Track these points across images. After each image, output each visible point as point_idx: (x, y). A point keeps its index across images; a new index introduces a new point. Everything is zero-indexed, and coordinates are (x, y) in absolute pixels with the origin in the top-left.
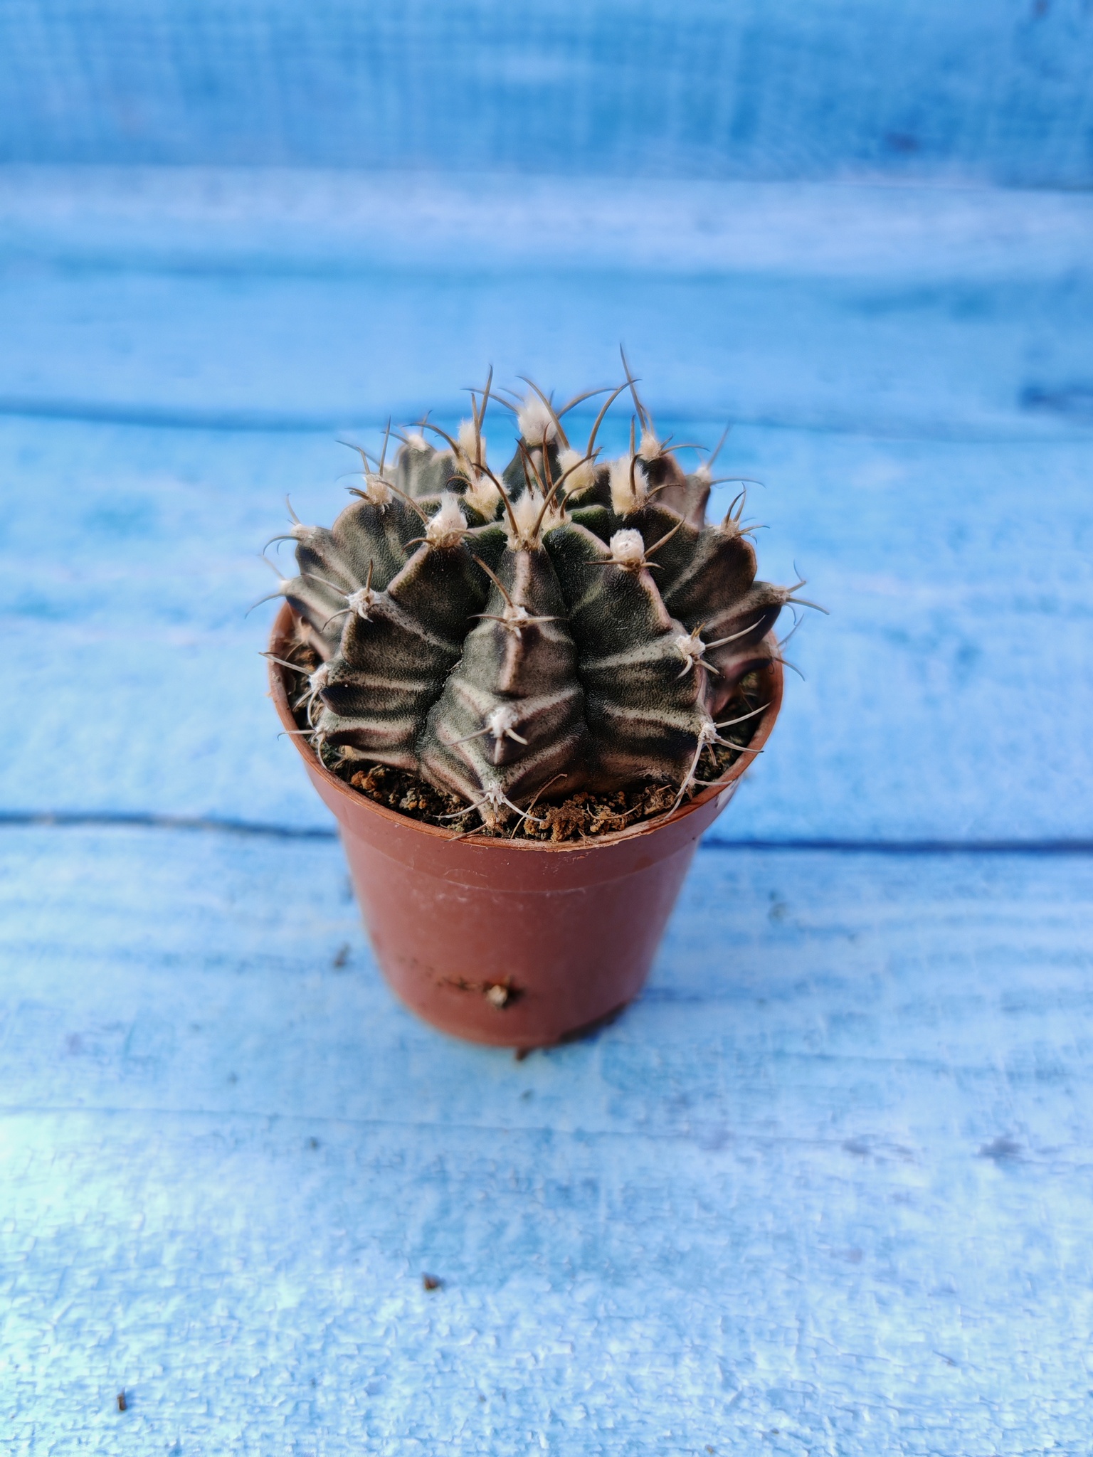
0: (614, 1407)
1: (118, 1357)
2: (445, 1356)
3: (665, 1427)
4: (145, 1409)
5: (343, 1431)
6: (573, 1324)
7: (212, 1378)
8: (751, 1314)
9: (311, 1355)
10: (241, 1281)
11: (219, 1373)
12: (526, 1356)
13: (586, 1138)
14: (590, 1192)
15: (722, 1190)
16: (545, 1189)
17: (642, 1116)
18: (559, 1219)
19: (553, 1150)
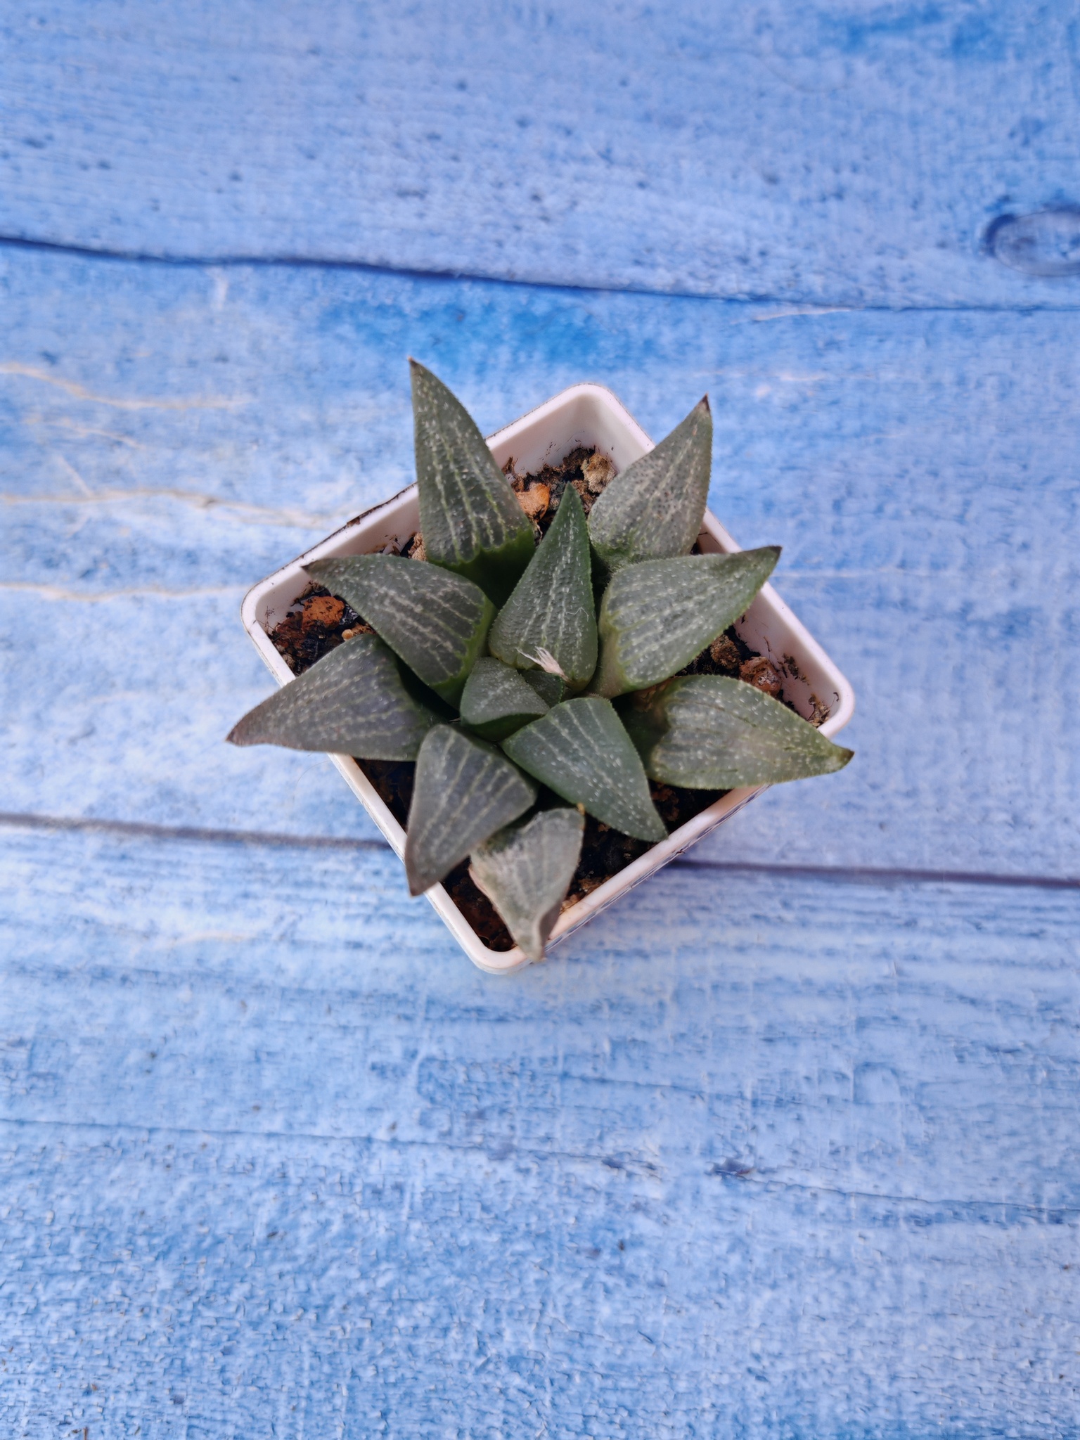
0: (396, 1368)
1: (42, 1322)
2: (279, 1327)
3: (430, 1383)
4: (64, 1362)
5: (205, 1380)
6: (373, 1304)
7: (111, 1340)
8: (508, 1298)
9: (182, 1325)
10: (131, 1268)
11: (116, 1337)
12: (337, 1328)
13: (400, 1147)
14: (397, 1195)
15: (502, 1195)
16: (363, 1192)
17: (445, 1128)
18: (371, 1218)
19: (372, 1157)
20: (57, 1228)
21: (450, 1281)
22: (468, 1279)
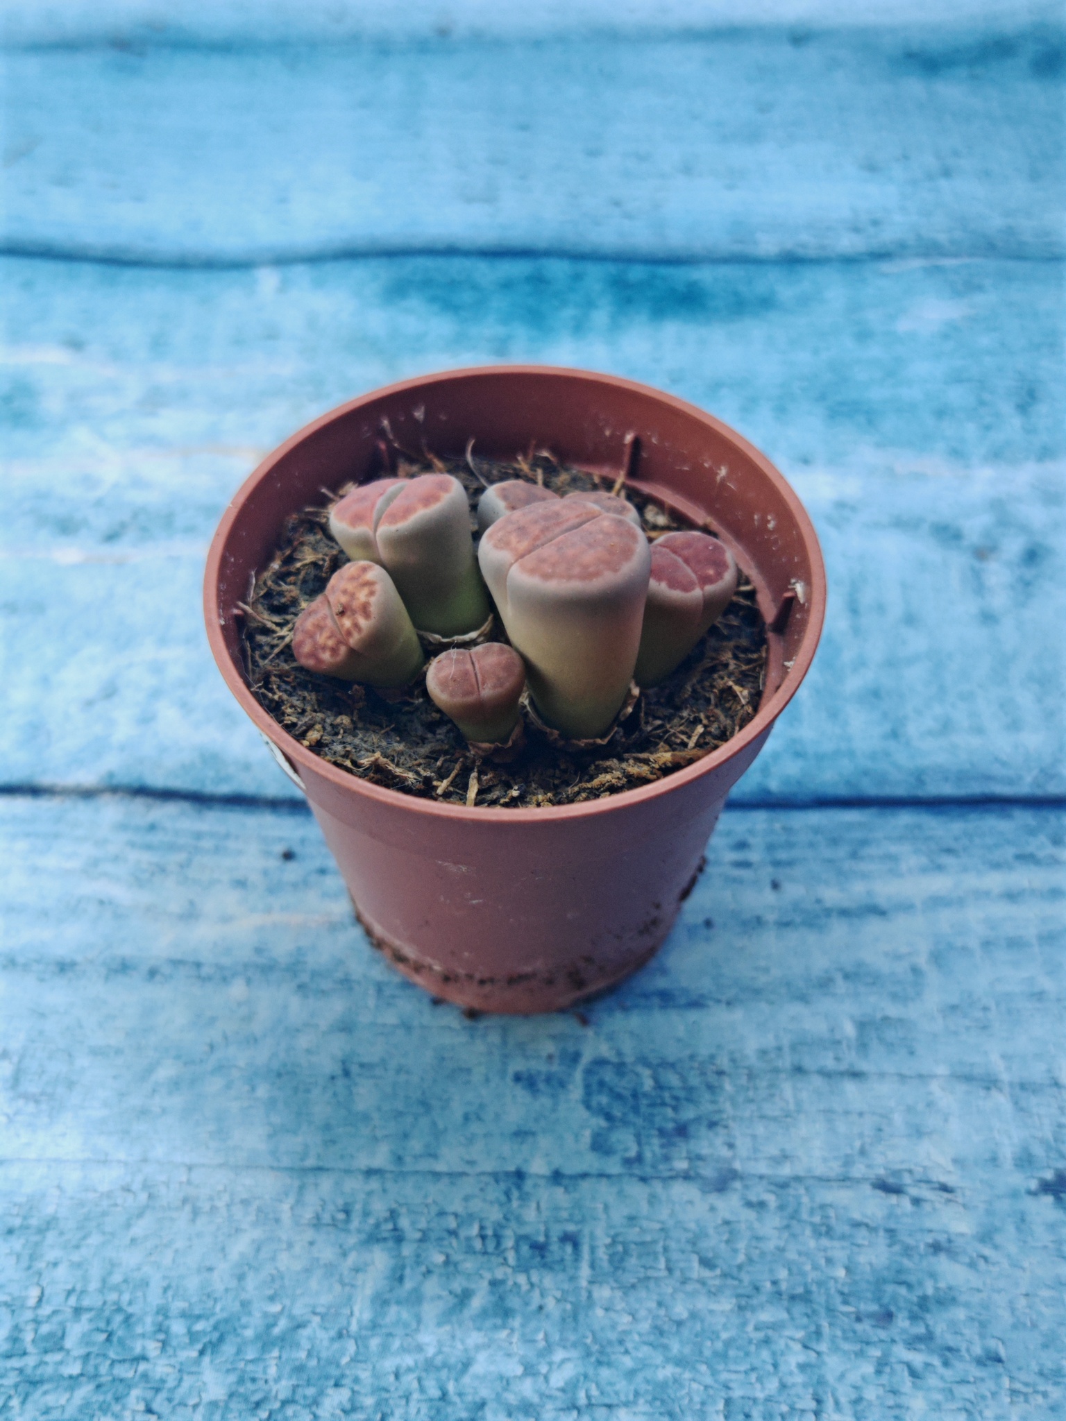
13: (565, 1182)
14: (569, 1249)
15: (727, 1242)
16: (516, 1248)
17: (632, 1153)
18: (532, 1285)
19: (524, 1198)
20: (46, 1310)
21: (667, 1372)
22: (694, 1369)
